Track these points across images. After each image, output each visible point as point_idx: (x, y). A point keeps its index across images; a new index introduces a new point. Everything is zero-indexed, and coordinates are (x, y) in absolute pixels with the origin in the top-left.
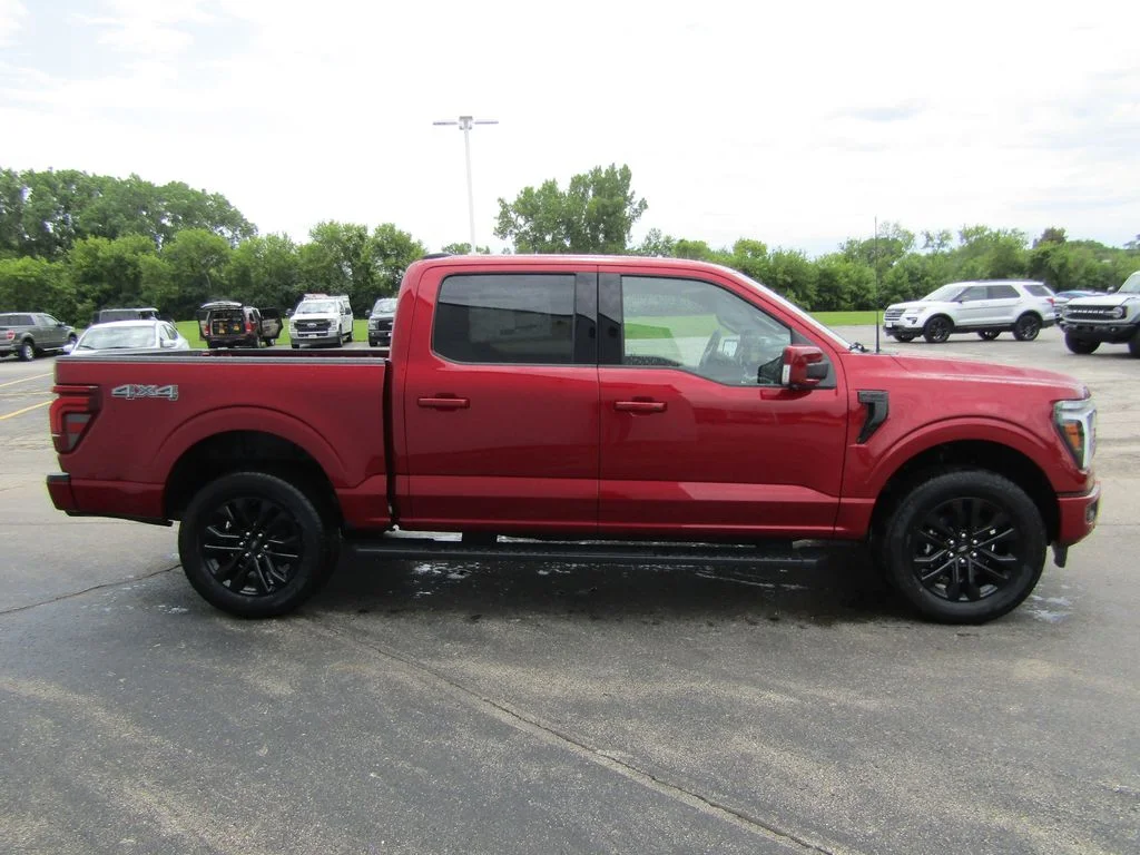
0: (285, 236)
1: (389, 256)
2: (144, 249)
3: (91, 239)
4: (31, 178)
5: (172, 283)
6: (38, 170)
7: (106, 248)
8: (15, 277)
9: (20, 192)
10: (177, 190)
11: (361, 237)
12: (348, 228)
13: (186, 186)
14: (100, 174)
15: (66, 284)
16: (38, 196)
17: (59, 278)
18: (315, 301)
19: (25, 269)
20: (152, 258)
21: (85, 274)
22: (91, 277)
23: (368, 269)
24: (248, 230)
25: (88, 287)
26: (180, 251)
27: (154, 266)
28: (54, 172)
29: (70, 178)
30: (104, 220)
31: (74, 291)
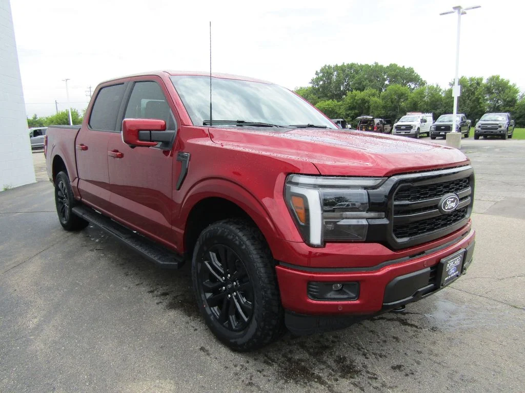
0: (437, 86)
1: (493, 93)
2: (374, 95)
3: (354, 92)
4: (336, 68)
5: (382, 110)
6: (339, 65)
7: (359, 95)
8: (324, 108)
9: (331, 74)
10: (393, 67)
11: (478, 84)
12: (472, 80)
13: (397, 65)
14: (363, 64)
15: (342, 111)
16: (338, 75)
17: (340, 108)
18: (411, 116)
19: (328, 105)
20: (375, 99)
21: (350, 106)
22: (352, 108)
23: (478, 100)
24: (423, 84)
25: (350, 112)
26: (388, 95)
27: (376, 102)
28: (345, 64)
29: (351, 66)
30: (360, 83)
31: (344, 114)
